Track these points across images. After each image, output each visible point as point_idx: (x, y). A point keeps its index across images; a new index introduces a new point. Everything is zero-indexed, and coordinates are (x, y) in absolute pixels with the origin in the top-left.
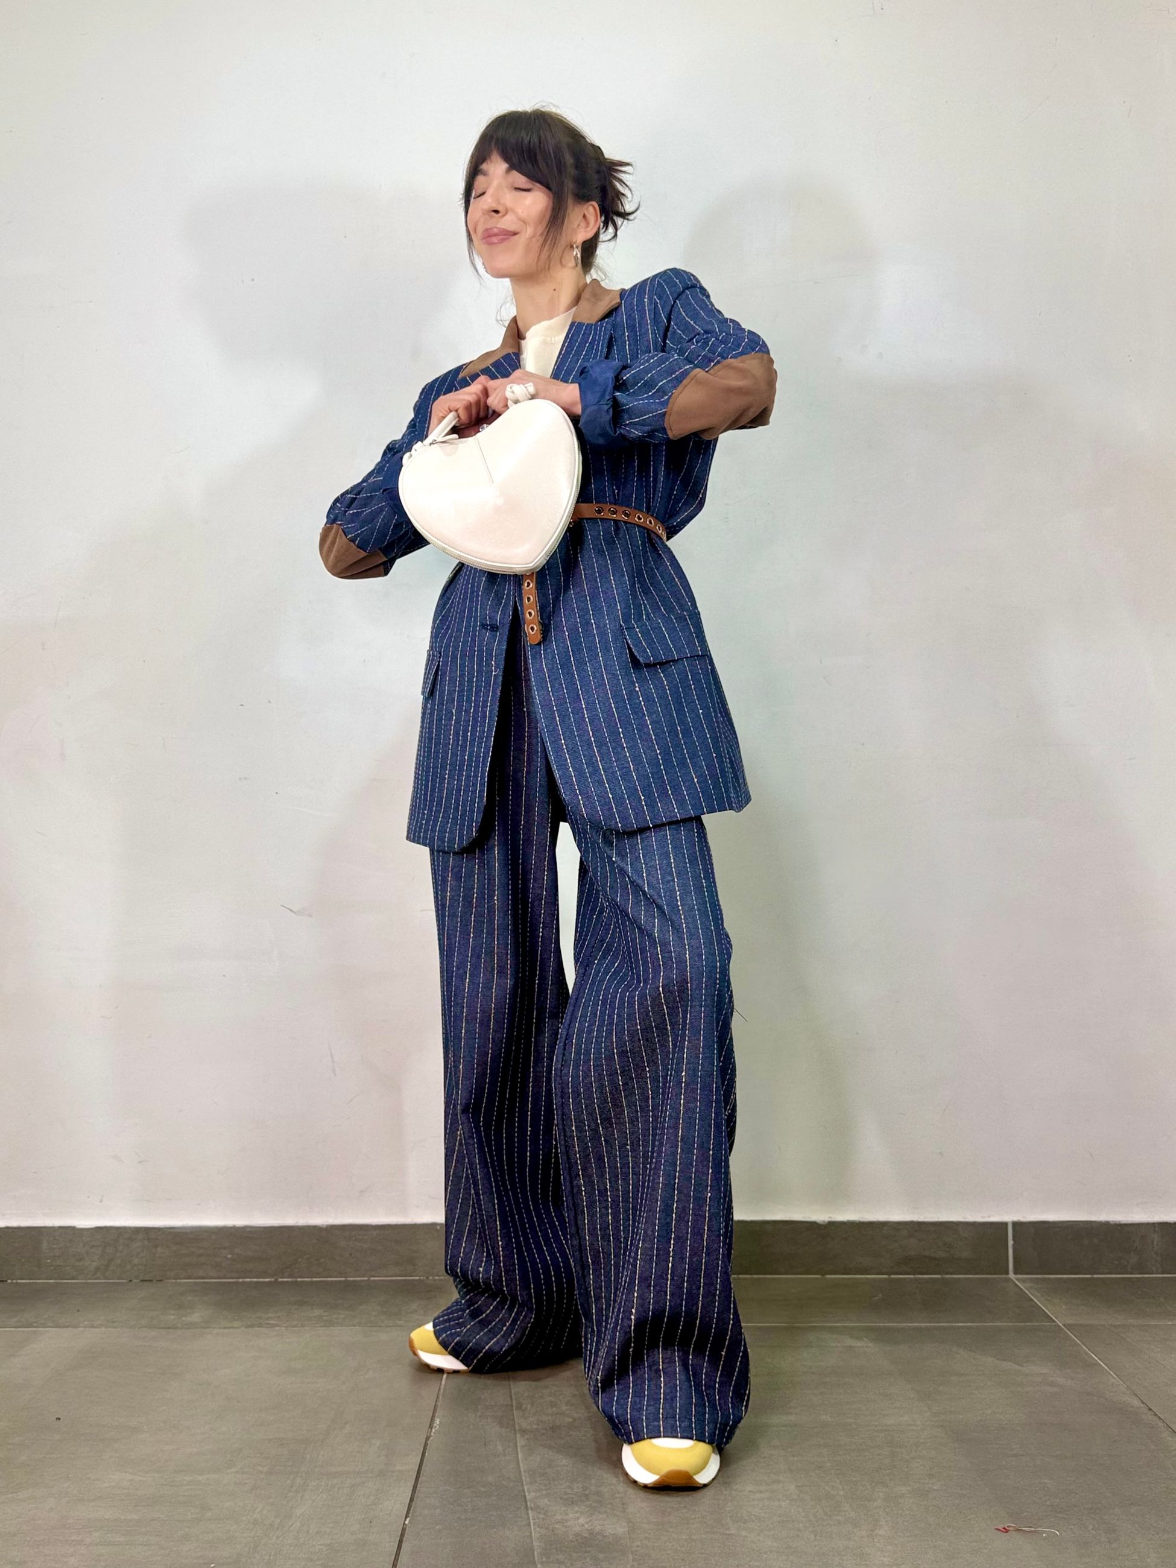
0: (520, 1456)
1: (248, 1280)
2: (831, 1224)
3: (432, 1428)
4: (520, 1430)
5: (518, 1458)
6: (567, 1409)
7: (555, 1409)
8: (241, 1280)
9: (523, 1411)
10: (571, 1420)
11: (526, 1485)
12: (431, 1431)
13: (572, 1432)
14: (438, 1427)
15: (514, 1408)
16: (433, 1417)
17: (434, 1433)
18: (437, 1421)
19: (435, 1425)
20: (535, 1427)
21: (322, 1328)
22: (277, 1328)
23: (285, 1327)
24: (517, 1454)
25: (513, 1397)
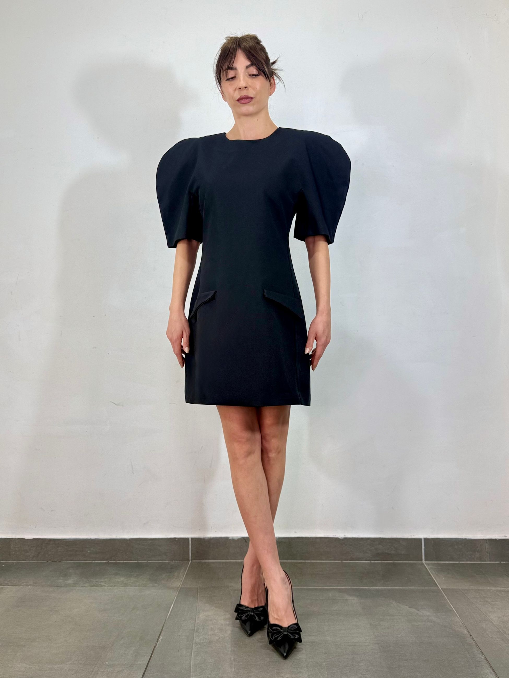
0: (192, 657)
1: (96, 562)
2: (345, 539)
3: (158, 642)
4: (195, 643)
5: (191, 658)
6: (217, 632)
7: (212, 632)
8: (93, 562)
9: (199, 633)
10: (217, 638)
11: (192, 672)
12: (157, 643)
13: (217, 645)
14: (160, 641)
15: (195, 631)
16: (160, 635)
17: (158, 644)
18: (161, 638)
19: (160, 640)
20: (202, 641)
21: (123, 587)
22: (104, 587)
23: (107, 587)
24: (191, 656)
25: (196, 625)
